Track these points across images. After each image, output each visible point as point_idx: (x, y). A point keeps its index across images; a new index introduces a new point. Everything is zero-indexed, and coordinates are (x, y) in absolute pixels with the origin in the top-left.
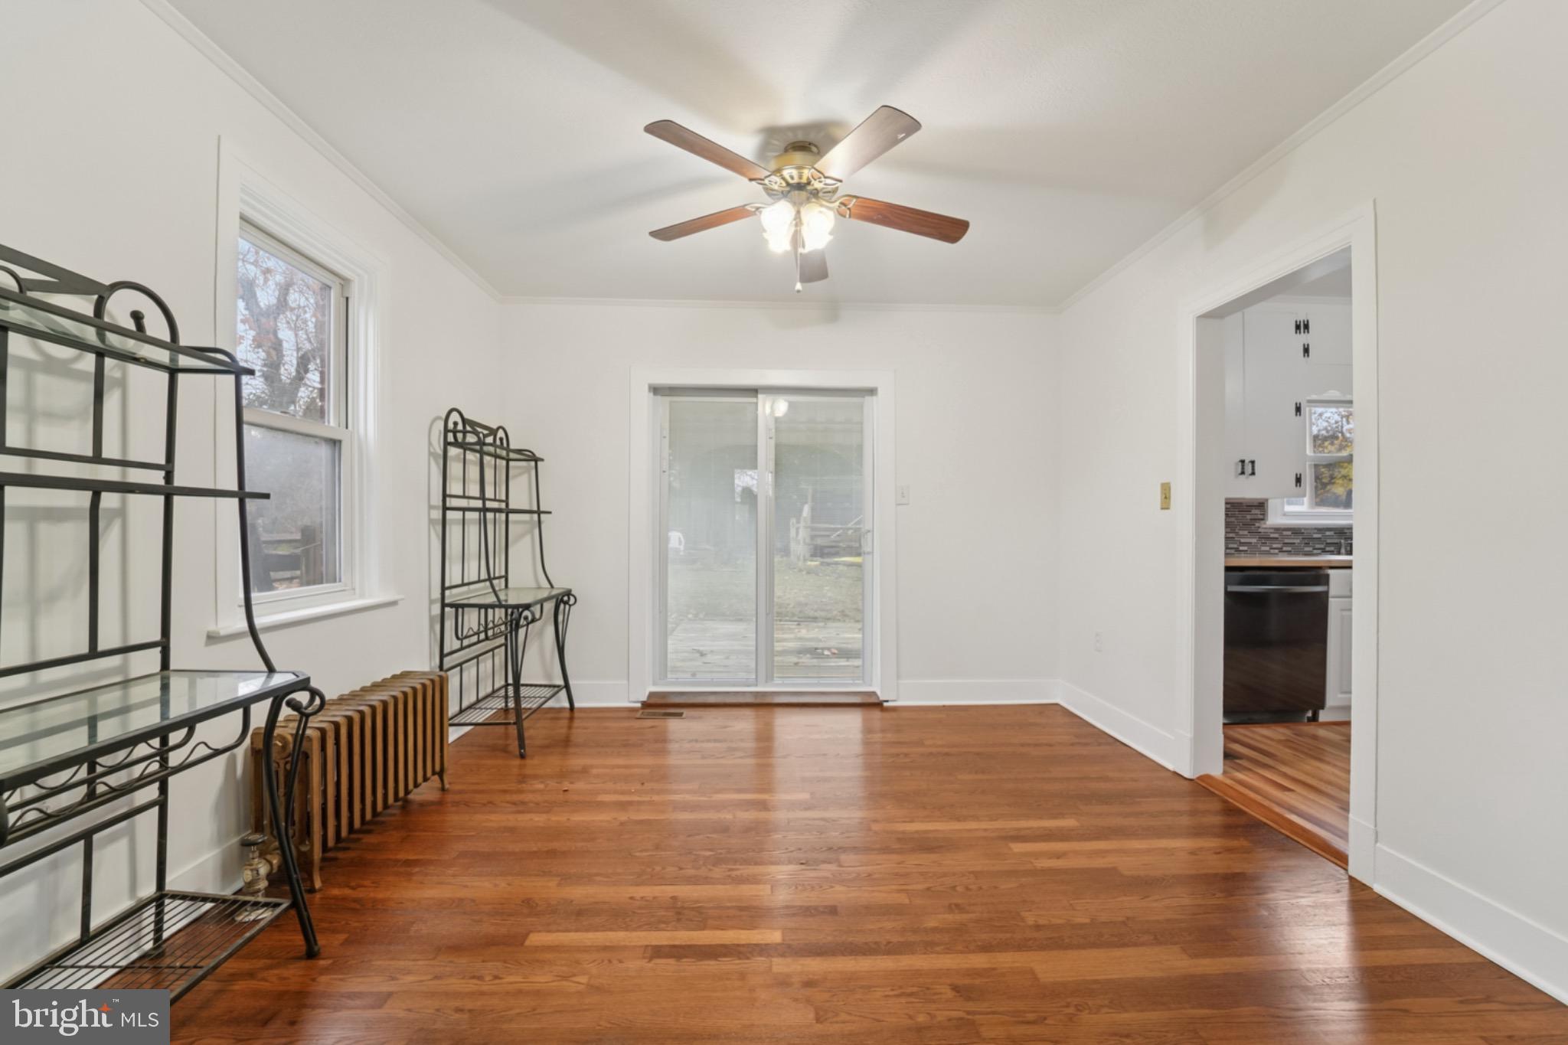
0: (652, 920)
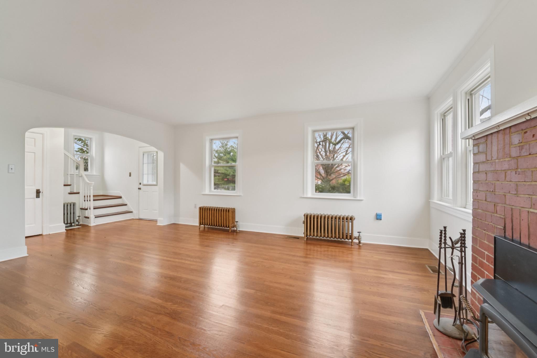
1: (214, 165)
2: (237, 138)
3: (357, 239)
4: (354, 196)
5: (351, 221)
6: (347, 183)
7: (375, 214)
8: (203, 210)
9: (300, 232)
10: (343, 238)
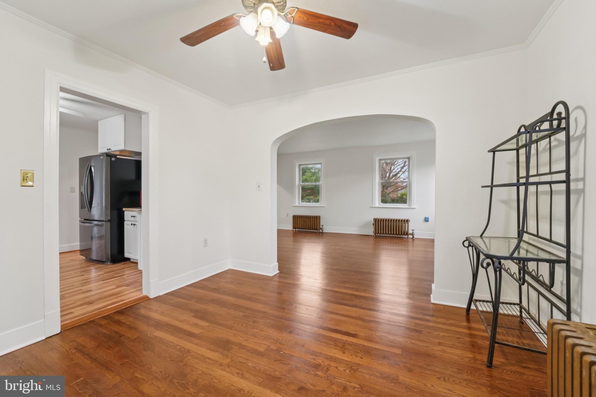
0: (354, 347)
1: (302, 184)
2: (321, 164)
3: (411, 235)
4: (409, 206)
5: (407, 222)
6: (404, 197)
7: (424, 218)
8: (296, 218)
9: (370, 231)
10: (401, 234)
